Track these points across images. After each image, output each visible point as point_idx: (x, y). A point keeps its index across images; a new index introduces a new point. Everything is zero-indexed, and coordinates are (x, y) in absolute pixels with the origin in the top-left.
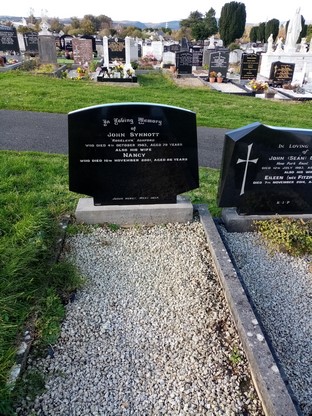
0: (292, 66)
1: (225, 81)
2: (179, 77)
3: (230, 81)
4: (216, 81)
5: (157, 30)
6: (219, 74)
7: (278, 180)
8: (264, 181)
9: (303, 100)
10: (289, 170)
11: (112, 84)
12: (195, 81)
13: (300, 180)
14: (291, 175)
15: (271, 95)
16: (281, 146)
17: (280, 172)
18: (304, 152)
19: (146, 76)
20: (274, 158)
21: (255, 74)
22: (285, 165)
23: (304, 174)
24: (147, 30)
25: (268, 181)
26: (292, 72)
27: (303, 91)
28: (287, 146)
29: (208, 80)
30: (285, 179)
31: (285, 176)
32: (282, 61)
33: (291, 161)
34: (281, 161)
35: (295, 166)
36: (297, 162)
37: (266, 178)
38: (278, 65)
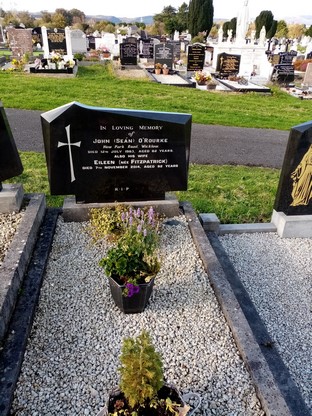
0: (238, 58)
1: (171, 72)
2: (123, 68)
3: (176, 73)
4: (162, 73)
5: (130, 24)
6: (165, 66)
7: (109, 165)
8: (94, 166)
9: (243, 91)
10: (119, 154)
11: (45, 75)
12: (139, 73)
13: (134, 164)
14: (123, 159)
15: (212, 87)
16: (102, 128)
17: (110, 157)
18: (131, 135)
19: (88, 67)
20: (99, 141)
21: (201, 66)
22: (113, 149)
23: (136, 158)
24: (120, 25)
25: (99, 165)
26: (239, 64)
27: (246, 83)
28: (109, 127)
29: (154, 72)
30: (117, 164)
31: (117, 160)
32: (228, 52)
33: (119, 144)
34: (107, 144)
35: (123, 150)
36: (126, 145)
37: (95, 163)
38: (224, 56)
